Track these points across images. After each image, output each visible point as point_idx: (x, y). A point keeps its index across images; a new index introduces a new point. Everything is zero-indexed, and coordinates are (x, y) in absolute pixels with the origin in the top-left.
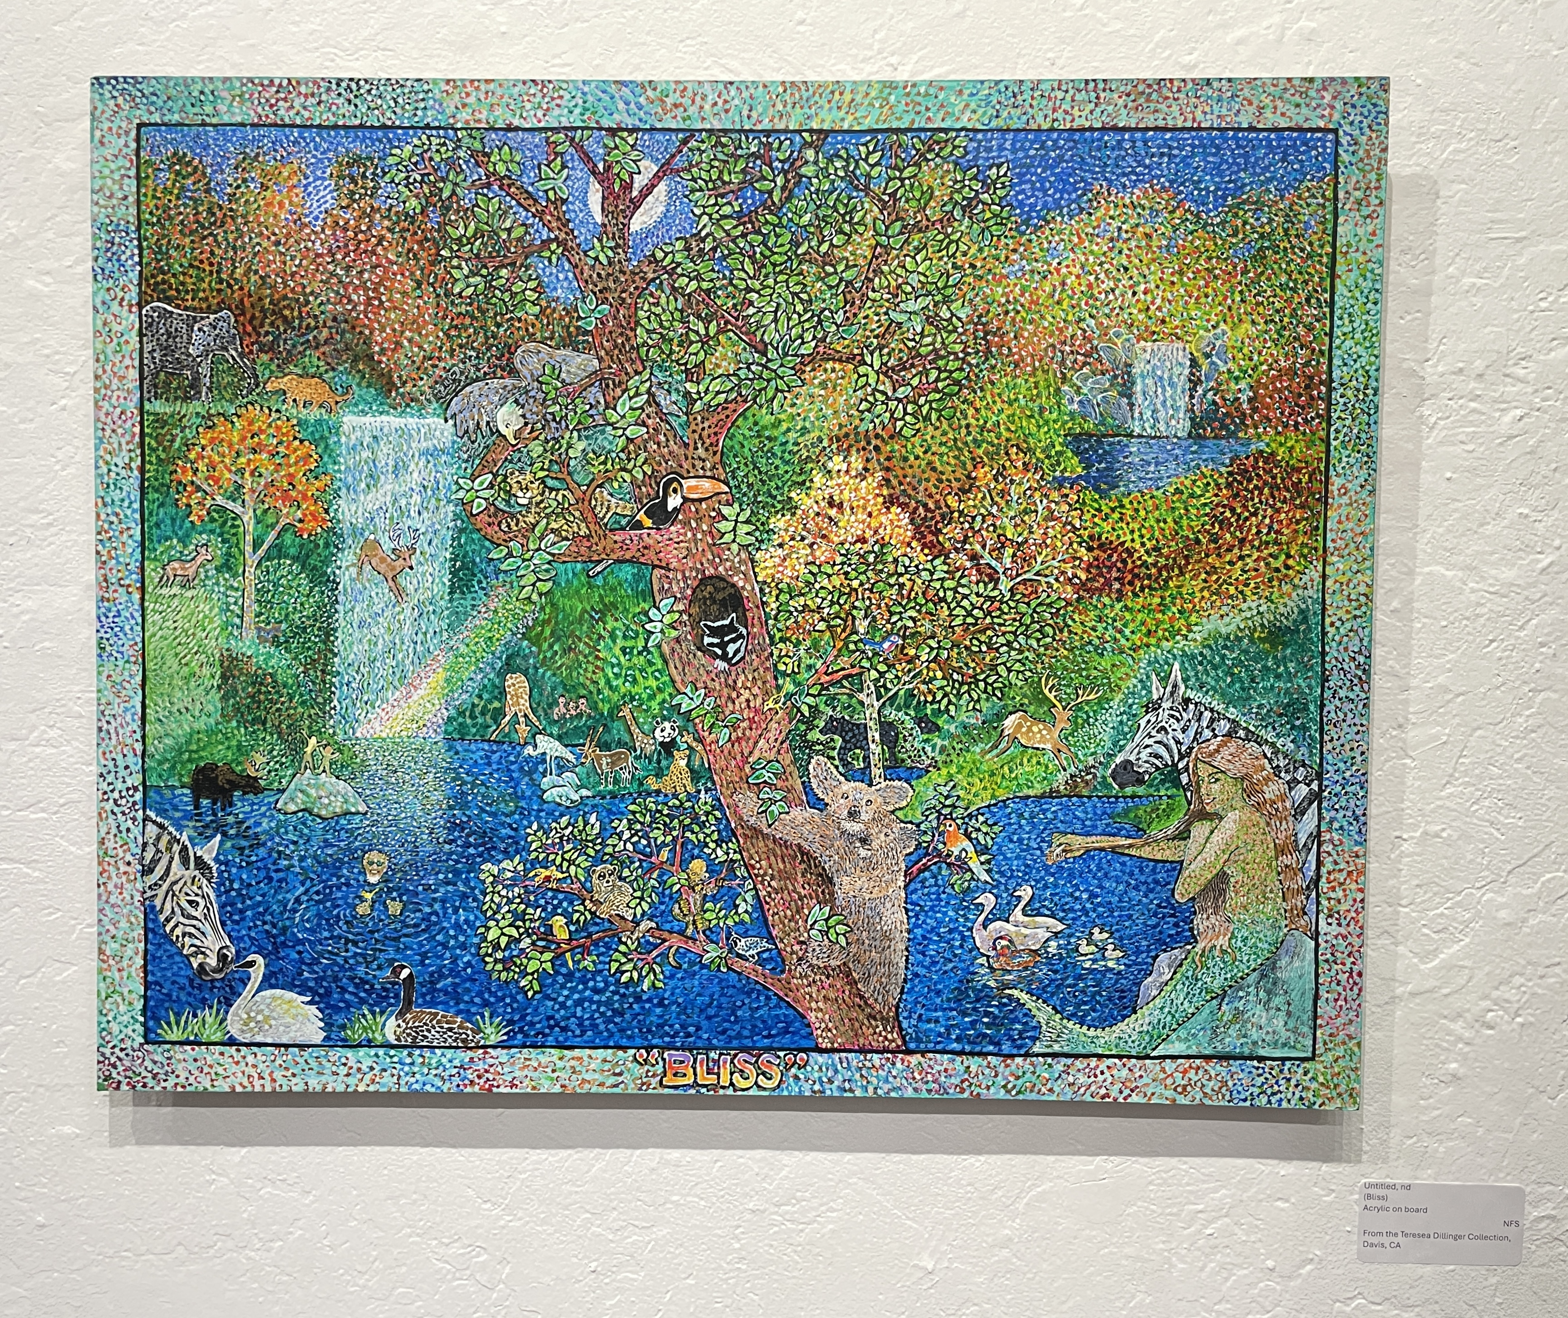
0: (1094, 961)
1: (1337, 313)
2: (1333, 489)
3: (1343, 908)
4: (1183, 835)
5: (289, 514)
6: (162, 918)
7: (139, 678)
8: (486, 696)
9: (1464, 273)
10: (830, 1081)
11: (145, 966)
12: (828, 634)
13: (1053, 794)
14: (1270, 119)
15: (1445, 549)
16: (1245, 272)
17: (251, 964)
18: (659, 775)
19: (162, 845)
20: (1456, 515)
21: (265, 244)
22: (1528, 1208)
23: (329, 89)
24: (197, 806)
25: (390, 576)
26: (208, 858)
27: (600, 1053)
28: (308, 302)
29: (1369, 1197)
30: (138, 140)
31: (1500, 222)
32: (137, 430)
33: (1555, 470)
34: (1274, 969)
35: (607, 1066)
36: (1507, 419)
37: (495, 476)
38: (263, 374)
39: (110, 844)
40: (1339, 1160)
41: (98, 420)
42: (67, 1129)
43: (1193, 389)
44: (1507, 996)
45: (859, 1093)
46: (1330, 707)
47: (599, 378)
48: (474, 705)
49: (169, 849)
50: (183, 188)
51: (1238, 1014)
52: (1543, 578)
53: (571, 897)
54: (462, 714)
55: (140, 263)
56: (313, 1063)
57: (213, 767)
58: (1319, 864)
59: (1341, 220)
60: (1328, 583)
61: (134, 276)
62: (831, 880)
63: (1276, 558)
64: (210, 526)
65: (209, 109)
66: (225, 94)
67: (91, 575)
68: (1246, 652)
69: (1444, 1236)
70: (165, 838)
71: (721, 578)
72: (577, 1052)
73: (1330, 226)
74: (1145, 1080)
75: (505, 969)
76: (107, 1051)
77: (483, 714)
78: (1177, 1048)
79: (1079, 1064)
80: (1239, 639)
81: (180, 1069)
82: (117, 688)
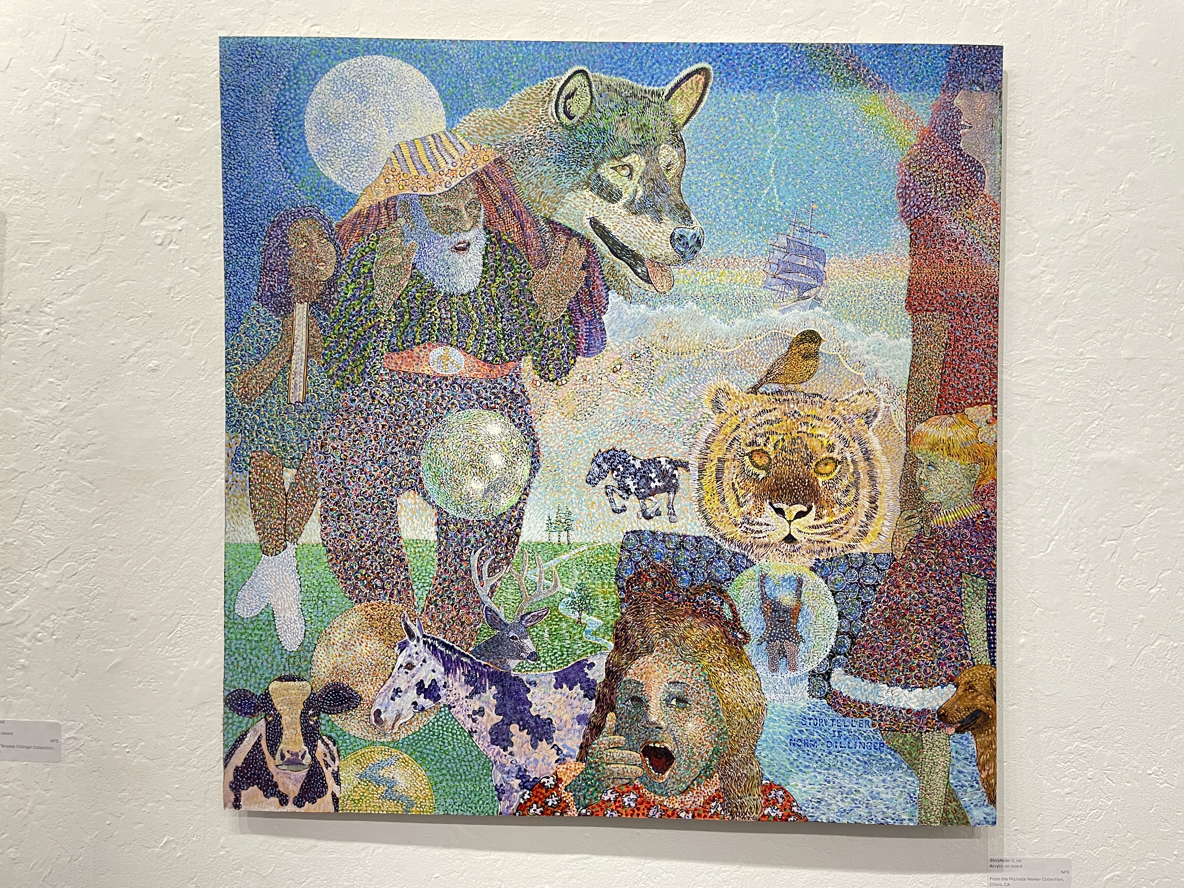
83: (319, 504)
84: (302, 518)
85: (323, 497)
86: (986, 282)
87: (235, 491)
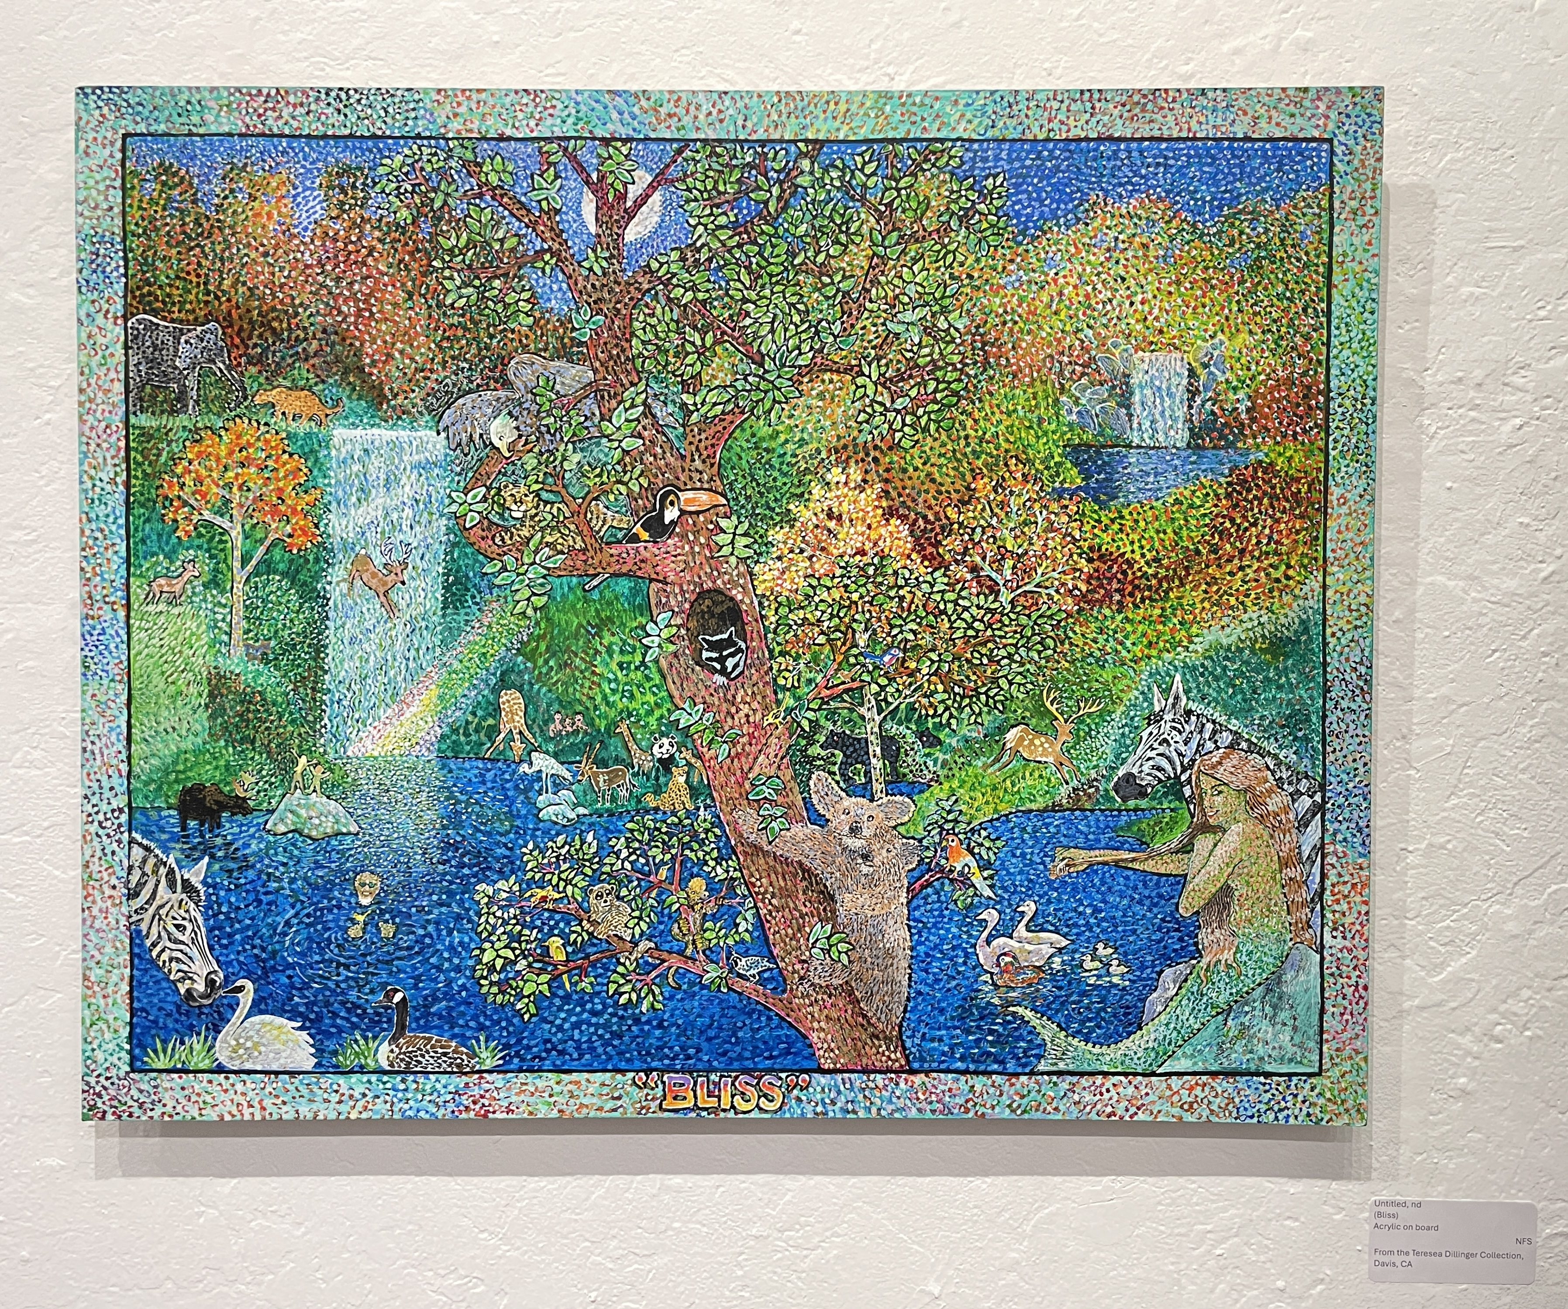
0: (1099, 977)
1: (1335, 322)
2: (1333, 498)
3: (1348, 920)
4: (1186, 848)
5: (278, 529)
6: (148, 943)
7: (124, 698)
8: (480, 713)
9: (1462, 283)
10: (833, 1103)
11: (131, 992)
12: (828, 648)
13: (1055, 808)
14: (1265, 129)
15: (1447, 559)
16: (1242, 282)
17: (240, 989)
18: (657, 792)
19: (148, 869)
20: (1456, 525)
21: (253, 254)
22: (1540, 1225)
23: (318, 99)
24: (184, 828)
25: (381, 590)
26: (196, 882)
27: (598, 1077)
28: (297, 314)
29: (1380, 1214)
30: (123, 150)
31: (1499, 230)
32: (122, 444)
33: (1555, 479)
34: (1279, 982)
35: (605, 1090)
36: (1507, 428)
37: (489, 489)
38: (251, 386)
39: (95, 868)
40: (1349, 1177)
41: (82, 434)
42: (53, 1162)
43: (1191, 399)
44: (1514, 1009)
45: (862, 1114)
46: (1331, 718)
47: (593, 389)
48: (467, 723)
49: (155, 872)
50: (169, 199)
51: (1244, 1029)
52: (1546, 587)
53: (567, 918)
54: (455, 731)
55: (125, 275)
56: (304, 1091)
57: (201, 787)
58: (1323, 876)
59: (1337, 229)
60: (1329, 593)
61: (119, 288)
62: (832, 898)
63: (1276, 568)
64: (197, 542)
65: (195, 119)
66: (212, 104)
67: (75, 592)
68: (1247, 663)
69: (1456, 1255)
70: (152, 861)
71: (719, 592)
72: (575, 1076)
73: (1326, 235)
74: (1152, 1097)
75: (502, 992)
76: (92, 1080)
77: (477, 731)
78: (1183, 1065)
79: (1085, 1082)
80: (1240, 650)
81: (167, 1098)
82: (102, 708)
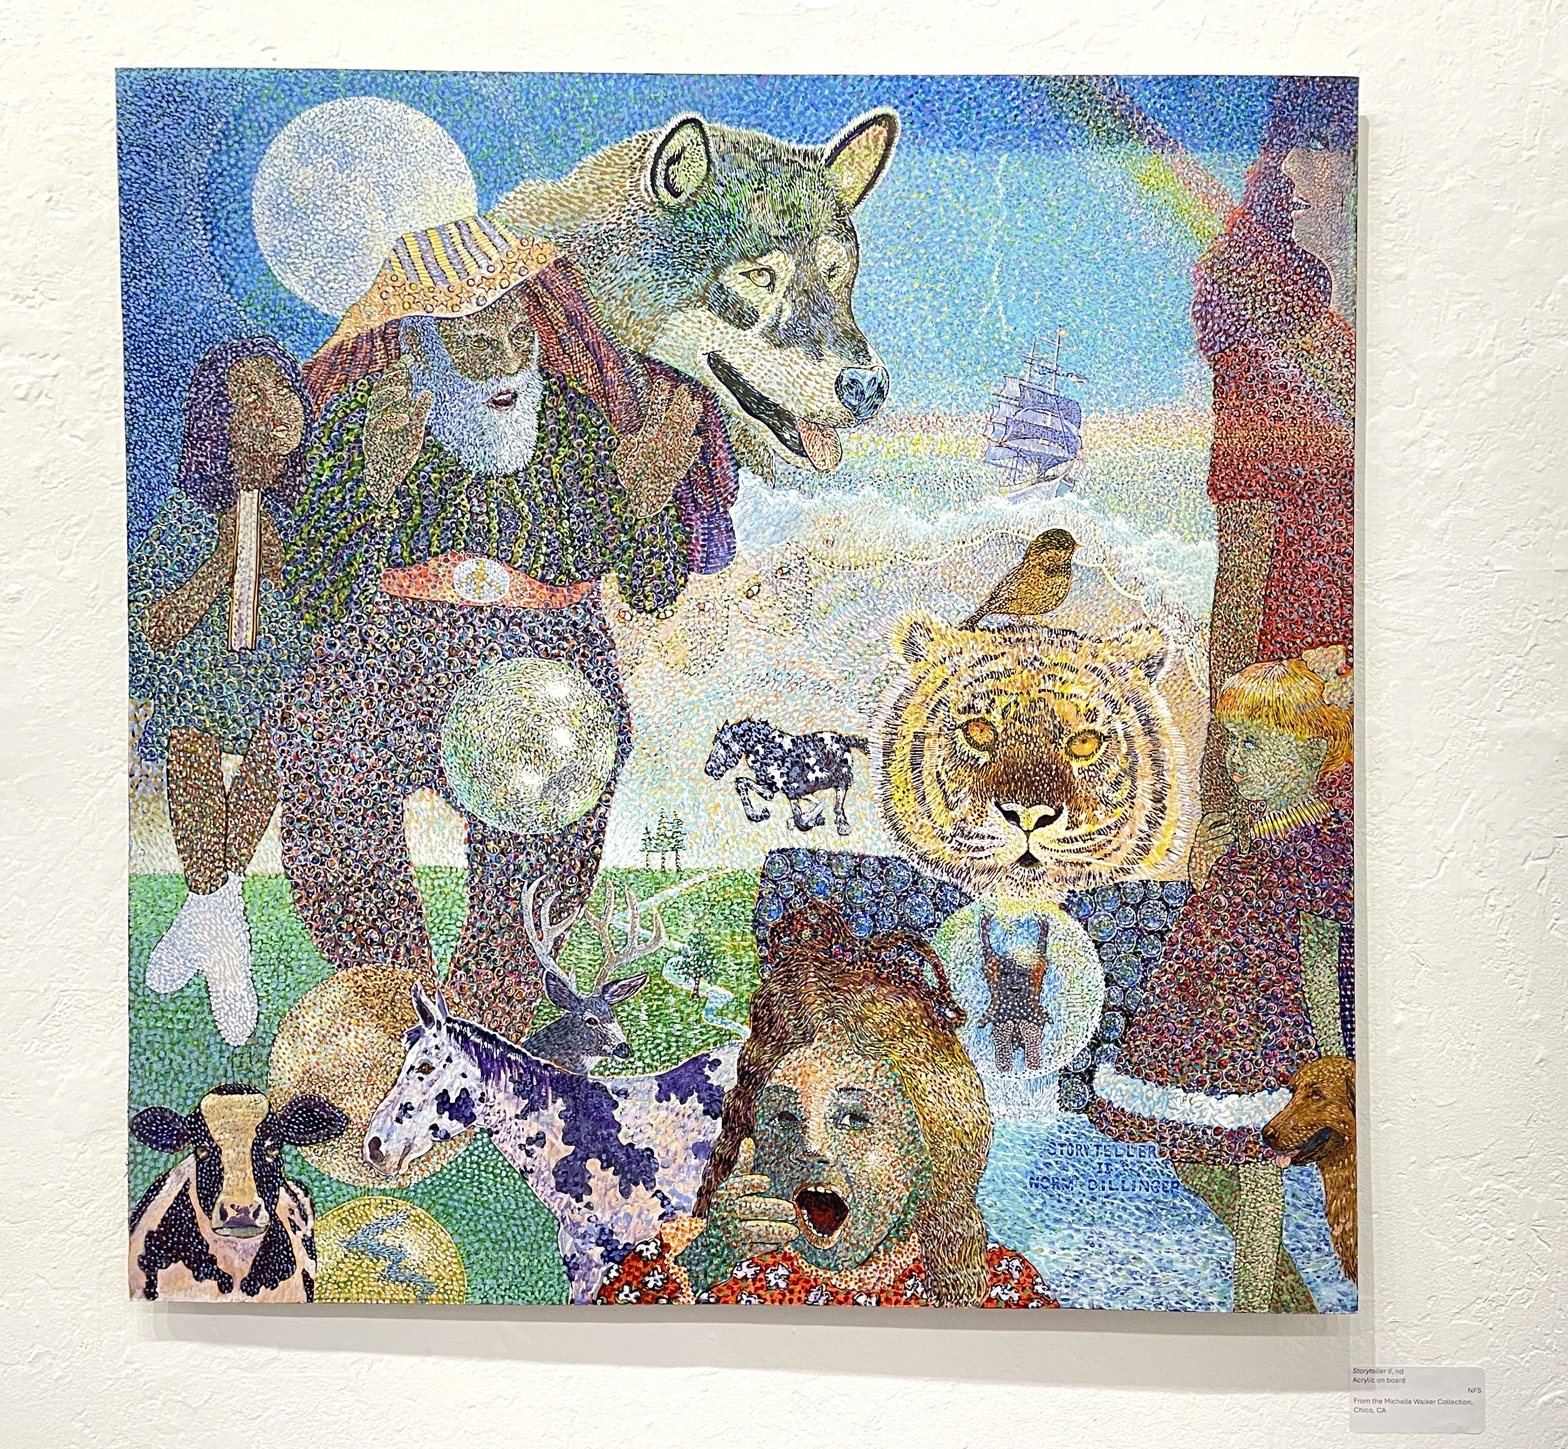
83: (279, 810)
84: (252, 834)
85: (286, 800)
86: (1333, 451)
87: (144, 791)
